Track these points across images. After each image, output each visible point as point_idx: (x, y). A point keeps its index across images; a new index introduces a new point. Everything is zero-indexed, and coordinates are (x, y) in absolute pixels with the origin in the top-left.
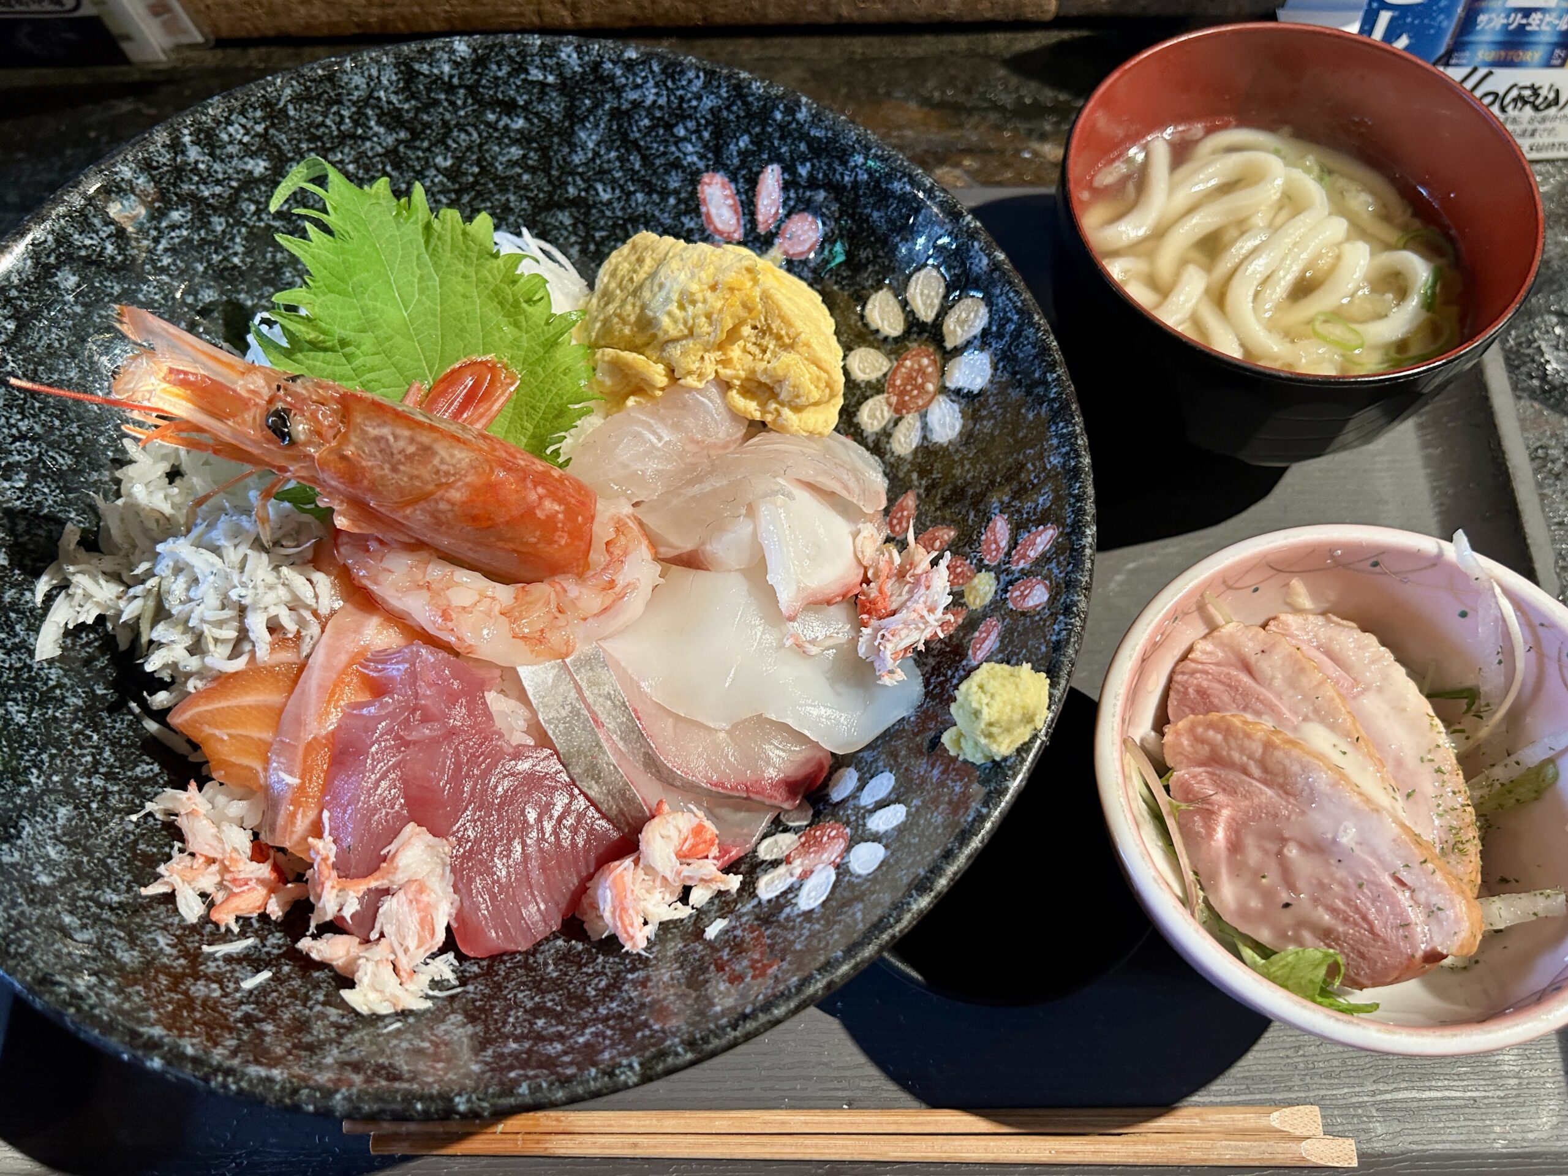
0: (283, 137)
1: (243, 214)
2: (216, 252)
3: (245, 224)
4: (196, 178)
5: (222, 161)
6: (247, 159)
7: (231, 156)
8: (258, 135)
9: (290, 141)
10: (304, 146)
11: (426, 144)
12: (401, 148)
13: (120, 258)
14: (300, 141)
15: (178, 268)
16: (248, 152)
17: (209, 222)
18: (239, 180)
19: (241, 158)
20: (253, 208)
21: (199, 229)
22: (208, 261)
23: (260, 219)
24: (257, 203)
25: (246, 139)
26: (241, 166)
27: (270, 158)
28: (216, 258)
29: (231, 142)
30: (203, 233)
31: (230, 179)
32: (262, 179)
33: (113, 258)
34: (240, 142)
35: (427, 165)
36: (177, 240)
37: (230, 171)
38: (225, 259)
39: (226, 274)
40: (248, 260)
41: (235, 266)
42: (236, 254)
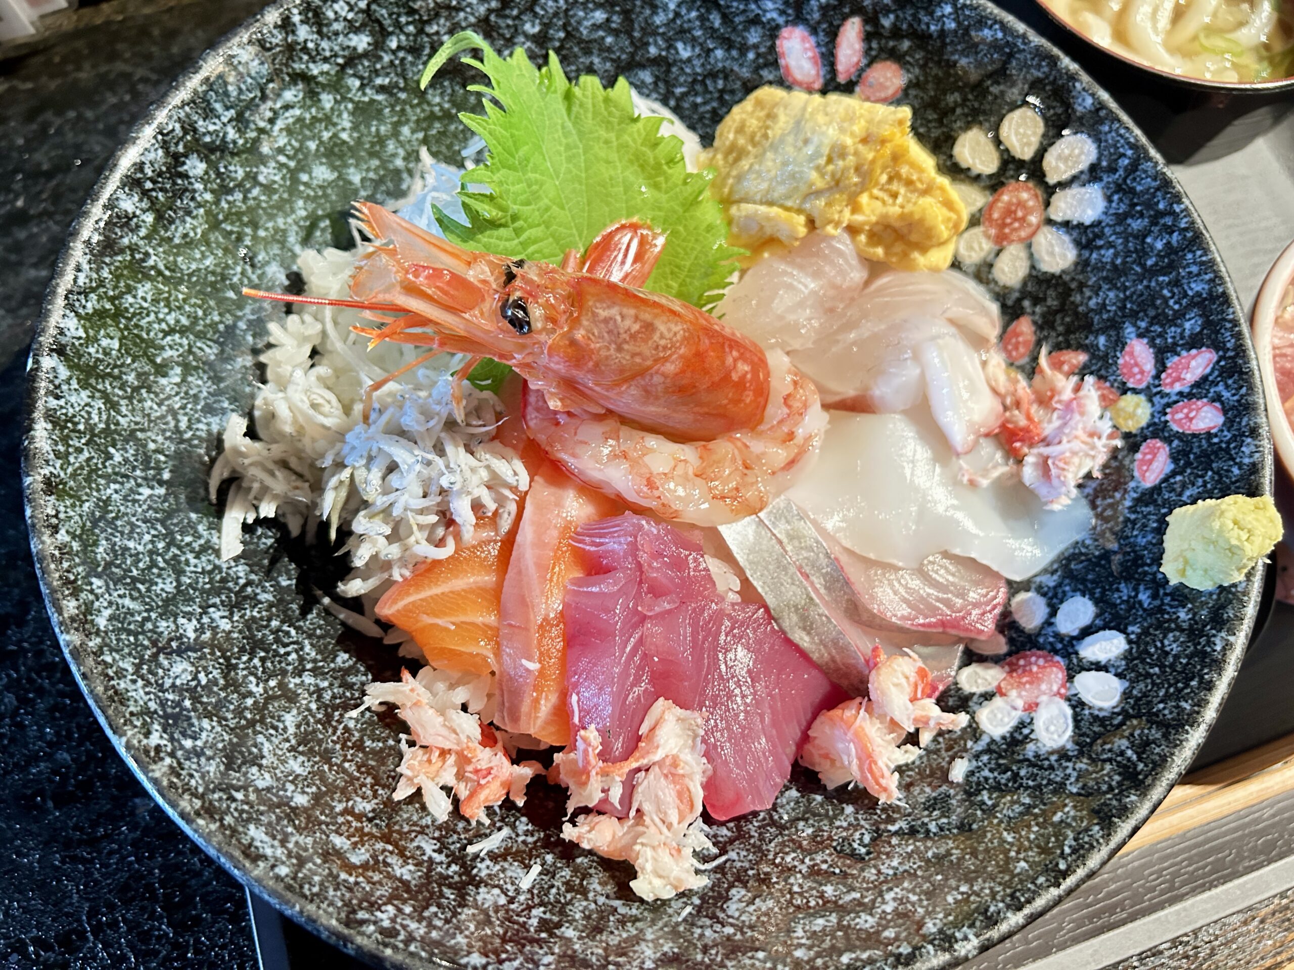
0: (384, 12)
1: (349, 90)
2: (326, 129)
3: (351, 100)
4: (305, 57)
5: (329, 38)
6: (351, 36)
7: (336, 34)
8: (361, 11)
9: (390, 15)
10: (403, 20)
11: (515, 12)
12: (493, 18)
13: (241, 142)
14: (399, 15)
15: (293, 147)
16: (353, 28)
17: (319, 100)
18: (344, 57)
19: (346, 35)
20: (357, 83)
21: (310, 107)
22: (320, 138)
23: (364, 94)
24: (361, 78)
25: (350, 16)
26: (347, 43)
27: (372, 34)
28: (326, 135)
29: (336, 20)
30: (313, 110)
31: (336, 56)
32: (366, 55)
33: (234, 142)
34: (345, 19)
35: (516, 31)
36: (291, 120)
37: (336, 48)
38: (335, 135)
39: (336, 150)
40: (355, 135)
41: (344, 142)
42: (344, 129)
